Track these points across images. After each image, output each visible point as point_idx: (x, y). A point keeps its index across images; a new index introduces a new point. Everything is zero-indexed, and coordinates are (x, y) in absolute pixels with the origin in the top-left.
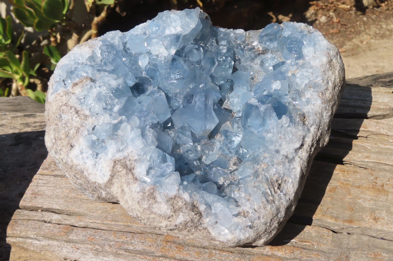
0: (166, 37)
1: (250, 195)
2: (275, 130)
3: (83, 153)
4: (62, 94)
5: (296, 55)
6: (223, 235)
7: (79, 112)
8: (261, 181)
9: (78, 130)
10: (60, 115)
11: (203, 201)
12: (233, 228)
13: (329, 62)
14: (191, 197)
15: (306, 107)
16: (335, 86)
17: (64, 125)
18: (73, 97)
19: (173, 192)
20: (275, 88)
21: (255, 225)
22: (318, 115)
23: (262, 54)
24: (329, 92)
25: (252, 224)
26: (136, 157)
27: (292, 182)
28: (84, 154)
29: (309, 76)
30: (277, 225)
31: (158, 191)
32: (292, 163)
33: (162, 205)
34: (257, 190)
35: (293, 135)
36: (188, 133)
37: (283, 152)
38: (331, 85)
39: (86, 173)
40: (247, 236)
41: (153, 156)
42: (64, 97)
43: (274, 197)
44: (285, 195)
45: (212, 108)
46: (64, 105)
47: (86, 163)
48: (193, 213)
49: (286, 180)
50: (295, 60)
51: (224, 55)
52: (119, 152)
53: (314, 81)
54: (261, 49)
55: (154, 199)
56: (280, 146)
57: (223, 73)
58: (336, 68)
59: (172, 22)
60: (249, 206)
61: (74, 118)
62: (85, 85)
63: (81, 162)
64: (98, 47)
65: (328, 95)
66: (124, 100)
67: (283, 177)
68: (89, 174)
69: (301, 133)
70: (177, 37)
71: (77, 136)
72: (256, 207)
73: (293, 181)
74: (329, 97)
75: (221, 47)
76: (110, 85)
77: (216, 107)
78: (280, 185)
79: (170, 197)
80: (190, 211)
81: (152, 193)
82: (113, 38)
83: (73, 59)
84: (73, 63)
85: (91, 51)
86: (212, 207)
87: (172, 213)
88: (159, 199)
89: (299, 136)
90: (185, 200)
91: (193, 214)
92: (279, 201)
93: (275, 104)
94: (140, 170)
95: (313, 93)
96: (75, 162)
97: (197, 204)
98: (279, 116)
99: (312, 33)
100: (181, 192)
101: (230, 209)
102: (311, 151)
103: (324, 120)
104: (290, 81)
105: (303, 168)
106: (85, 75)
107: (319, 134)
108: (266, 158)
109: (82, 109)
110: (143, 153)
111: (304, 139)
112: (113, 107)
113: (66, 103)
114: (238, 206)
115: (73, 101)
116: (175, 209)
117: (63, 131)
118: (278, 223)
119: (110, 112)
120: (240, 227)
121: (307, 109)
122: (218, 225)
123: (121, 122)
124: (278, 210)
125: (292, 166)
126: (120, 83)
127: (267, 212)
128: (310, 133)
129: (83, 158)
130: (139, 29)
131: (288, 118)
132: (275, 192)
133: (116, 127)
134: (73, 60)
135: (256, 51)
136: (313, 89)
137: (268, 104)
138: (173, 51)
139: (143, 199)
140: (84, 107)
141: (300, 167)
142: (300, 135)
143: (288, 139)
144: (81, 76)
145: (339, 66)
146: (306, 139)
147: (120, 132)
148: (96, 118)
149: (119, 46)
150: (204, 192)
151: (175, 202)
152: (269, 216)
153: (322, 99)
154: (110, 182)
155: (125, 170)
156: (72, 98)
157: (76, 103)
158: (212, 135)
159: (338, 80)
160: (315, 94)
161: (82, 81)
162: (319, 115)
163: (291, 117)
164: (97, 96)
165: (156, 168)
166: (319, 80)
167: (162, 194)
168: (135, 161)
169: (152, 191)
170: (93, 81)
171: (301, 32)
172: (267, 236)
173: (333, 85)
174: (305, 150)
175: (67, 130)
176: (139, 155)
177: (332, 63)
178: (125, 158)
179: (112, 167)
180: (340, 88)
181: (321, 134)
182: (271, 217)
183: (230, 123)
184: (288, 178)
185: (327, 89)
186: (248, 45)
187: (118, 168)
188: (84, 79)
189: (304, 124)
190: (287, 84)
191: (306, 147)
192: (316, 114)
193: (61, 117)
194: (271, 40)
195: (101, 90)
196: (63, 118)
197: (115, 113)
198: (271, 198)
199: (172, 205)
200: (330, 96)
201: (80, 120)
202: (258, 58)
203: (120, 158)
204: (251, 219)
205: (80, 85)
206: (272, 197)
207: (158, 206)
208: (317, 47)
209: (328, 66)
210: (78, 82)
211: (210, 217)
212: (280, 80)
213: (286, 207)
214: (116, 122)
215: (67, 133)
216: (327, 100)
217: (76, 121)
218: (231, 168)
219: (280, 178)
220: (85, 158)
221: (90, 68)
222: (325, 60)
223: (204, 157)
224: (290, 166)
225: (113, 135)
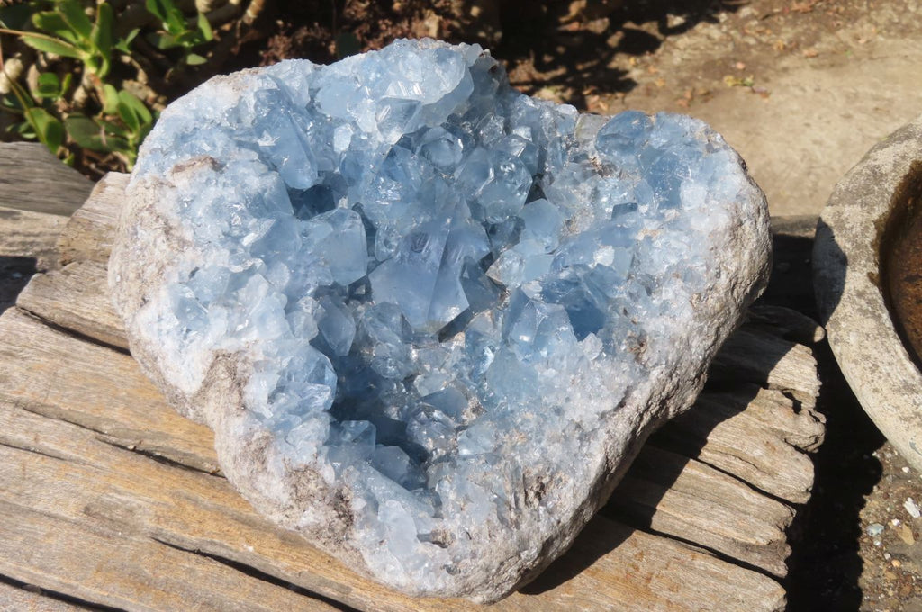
0: (386, 102)
1: (467, 499)
2: (565, 362)
3: (162, 319)
4: (148, 184)
5: (664, 196)
6: (390, 573)
7: (172, 232)
8: (502, 471)
9: (160, 272)
10: (134, 229)
11: (363, 492)
12: (411, 564)
13: (732, 229)
14: (338, 476)
15: (654, 319)
16: (736, 283)
17: (138, 252)
18: (170, 194)
19: (305, 459)
20: (599, 262)
21: (462, 568)
22: (677, 344)
23: (600, 173)
24: (715, 295)
25: (455, 564)
26: (260, 357)
27: (575, 485)
28: (163, 323)
29: (680, 250)
30: (515, 574)
31: (276, 448)
32: (589, 440)
33: (274, 482)
34: (486, 491)
35: (603, 383)
36: (395, 319)
37: (573, 414)
38: (724, 280)
39: (160, 364)
40: (440, 586)
41: (296, 362)
42: (152, 190)
43: (521, 513)
44: (550, 512)
45: (459, 275)
46: (147, 210)
47: (163, 344)
48: (334, 512)
49: (560, 479)
50: (659, 208)
51: (515, 160)
52: (231, 336)
53: (689, 265)
54: (599, 162)
55: (263, 463)
56: (568, 400)
57: (501, 201)
58: (747, 244)
59: (408, 71)
60: (459, 523)
61: (159, 241)
62: (197, 175)
63: (155, 339)
64: (252, 90)
65: (713, 303)
66: (267, 224)
67: (557, 472)
68: (167, 368)
69: (623, 380)
70: (410, 108)
71: (158, 281)
72: (473, 529)
73: (578, 484)
74: (714, 307)
75: (513, 140)
76: (244, 186)
77: (466, 275)
78: (542, 487)
79: (294, 466)
80: (330, 508)
81: (262, 449)
82: (291, 77)
83: (194, 107)
84: (191, 116)
85: (237, 98)
86: (381, 507)
87: (291, 503)
88: (270, 467)
89: (617, 386)
90: (324, 482)
91: (334, 515)
92: (531, 524)
93: (576, 306)
94: (258, 390)
95: (681, 291)
96: (146, 335)
97: (348, 494)
98: (581, 333)
99: (717, 151)
100: (321, 460)
101: (417, 519)
102: (642, 419)
103: (691, 355)
104: (637, 254)
105: (609, 458)
106: (207, 148)
107: (669, 387)
108: (528, 421)
109: (180, 225)
110: (276, 351)
111: (627, 393)
112: (244, 233)
113: (151, 206)
114: (437, 516)
115: (167, 205)
116: (299, 495)
117: (134, 265)
118: (519, 570)
119: (232, 245)
120: (427, 565)
121: (653, 325)
122: (385, 547)
123: (251, 271)
124: (523, 544)
125: (585, 450)
126: (268, 185)
127: (493, 546)
128: (647, 381)
129: (160, 330)
130: (350, 65)
131: (599, 340)
132: (527, 503)
133: (237, 282)
134: (194, 111)
135: (588, 165)
136: (682, 282)
137: (558, 304)
138: (395, 136)
139: (244, 455)
140: (187, 222)
141: (603, 455)
142: (620, 385)
143: (589, 388)
144: (200, 150)
145: (755, 239)
146: (635, 393)
147: (242, 293)
148: (203, 251)
149: (300, 95)
150: (372, 470)
151: (303, 480)
152: (496, 555)
153: (696, 310)
154: (202, 393)
155: (230, 379)
156: (168, 196)
157: (172, 210)
158: (447, 332)
159: (746, 271)
160: (684, 293)
161: (193, 165)
162: (681, 342)
163: (607, 341)
164: (213, 205)
165: (291, 392)
166: (699, 266)
167: (280, 457)
168: (256, 364)
169: (263, 445)
170: (217, 166)
171: (689, 145)
172: (489, 591)
173: (731, 281)
174: (627, 417)
175: (141, 263)
176: (267, 354)
177: (740, 232)
178: (238, 352)
179: (209, 365)
180: (748, 289)
181: (677, 387)
182: (502, 557)
183: (491, 315)
184: (567, 476)
185: (712, 289)
186: (577, 145)
187: (220, 371)
188: (199, 160)
189: (638, 358)
190: (630, 256)
191: (629, 410)
192: (673, 342)
193: (136, 233)
194: (625, 149)
195: (225, 194)
196: (139, 236)
197: (245, 249)
198: (513, 515)
199: (295, 486)
200: (718, 306)
201: (168, 250)
202: (588, 180)
203: (229, 351)
204: (455, 553)
205: (188, 172)
206: (516, 513)
207: (266, 481)
208: (718, 187)
209: (727, 237)
210: (185, 164)
211: (368, 530)
212: (615, 246)
213: (545, 539)
214: (238, 269)
215: (141, 271)
216: (706, 313)
217: (162, 249)
218: (464, 417)
219: (548, 473)
220: (165, 332)
221: (224, 136)
222: (724, 221)
223: (419, 377)
224: (580, 447)
225: (227, 295)
